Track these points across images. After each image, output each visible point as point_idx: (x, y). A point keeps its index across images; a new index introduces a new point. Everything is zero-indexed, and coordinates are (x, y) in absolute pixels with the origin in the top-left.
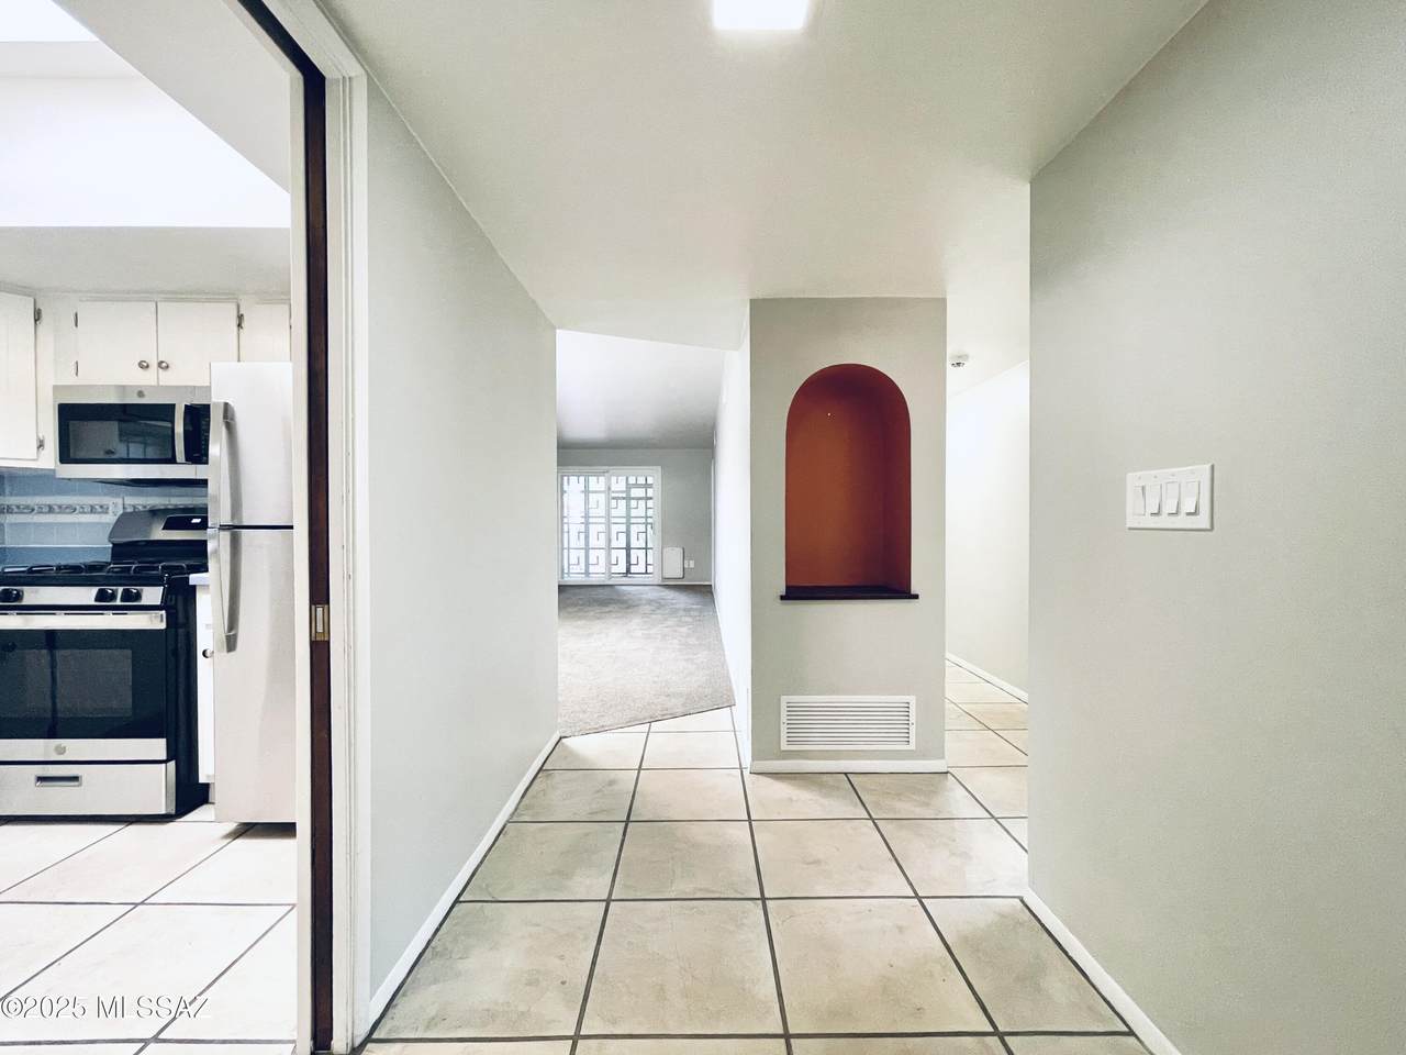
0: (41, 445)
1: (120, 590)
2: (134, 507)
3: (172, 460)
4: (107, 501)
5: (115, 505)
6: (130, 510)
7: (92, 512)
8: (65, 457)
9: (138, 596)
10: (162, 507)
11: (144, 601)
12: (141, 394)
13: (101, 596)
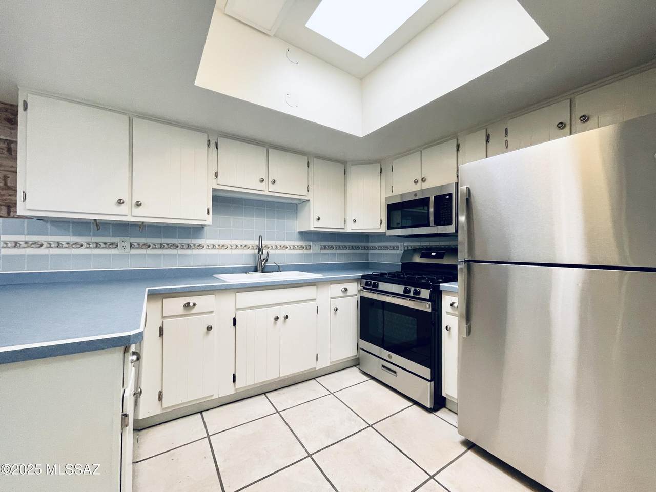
0: (381, 223)
1: (412, 289)
2: (408, 247)
3: (428, 225)
4: (399, 244)
5: (401, 246)
6: (406, 248)
7: (393, 249)
8: (389, 227)
9: (419, 293)
10: (418, 247)
11: (422, 296)
12: (415, 195)
13: (406, 291)
